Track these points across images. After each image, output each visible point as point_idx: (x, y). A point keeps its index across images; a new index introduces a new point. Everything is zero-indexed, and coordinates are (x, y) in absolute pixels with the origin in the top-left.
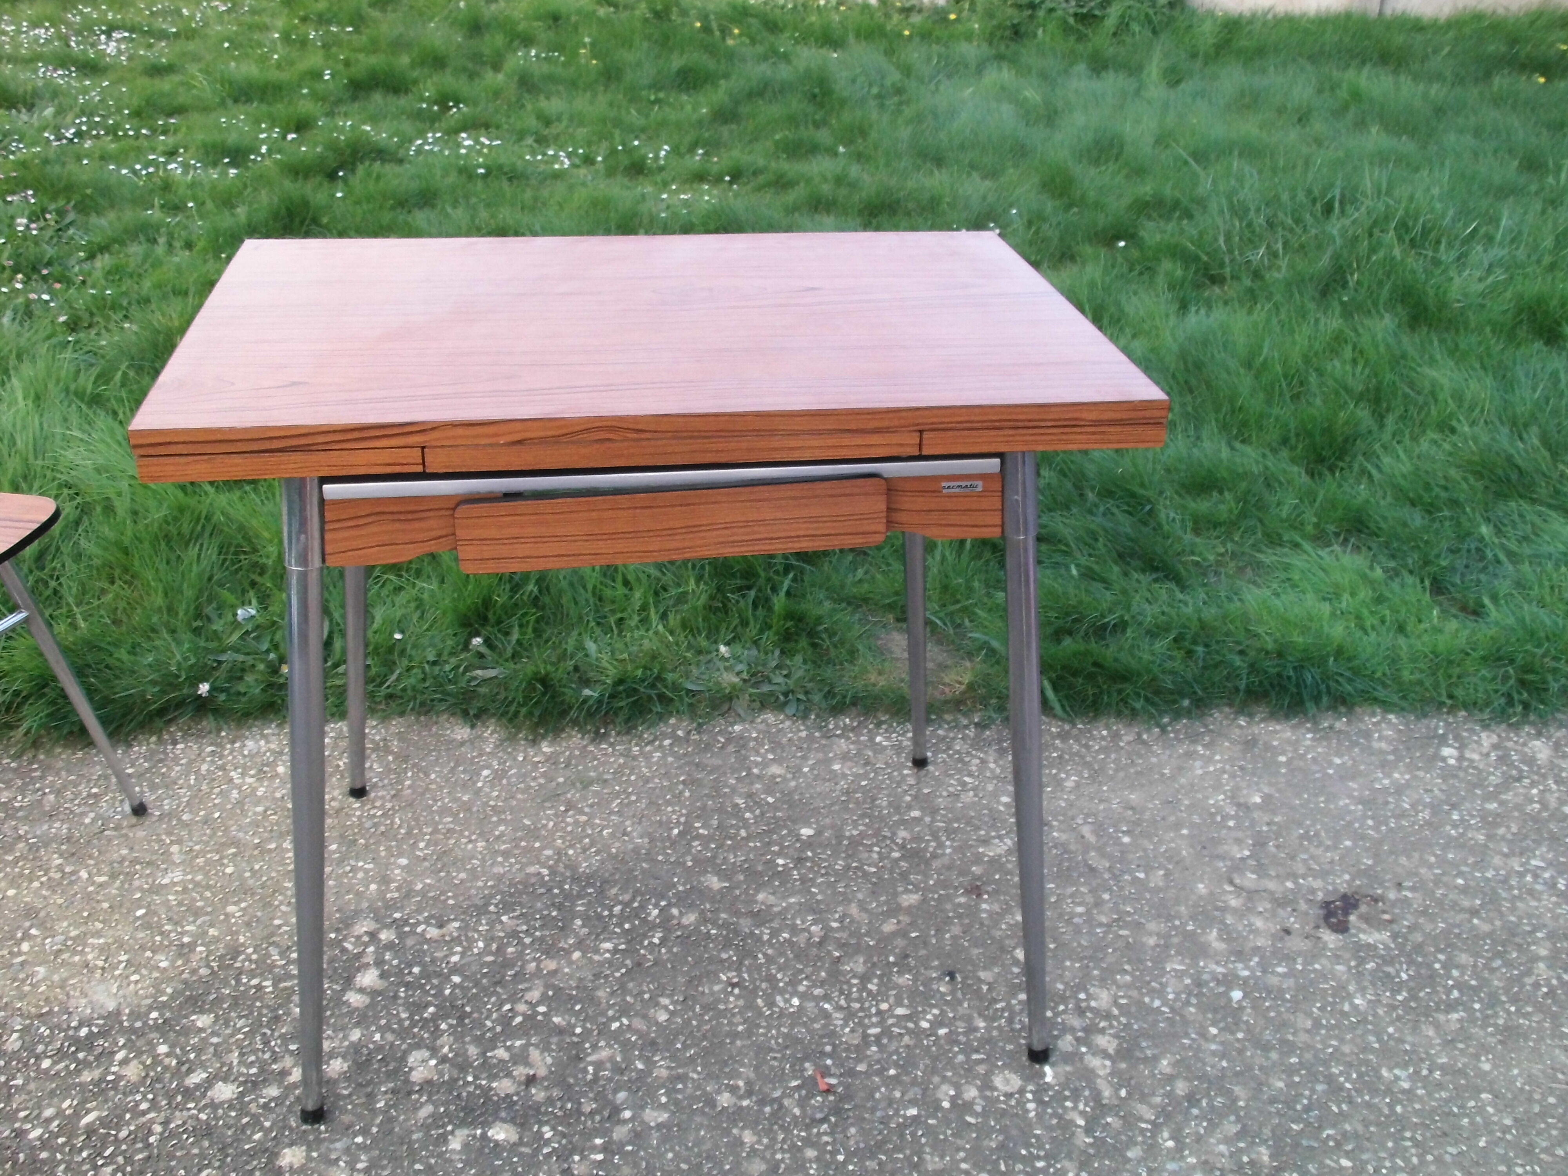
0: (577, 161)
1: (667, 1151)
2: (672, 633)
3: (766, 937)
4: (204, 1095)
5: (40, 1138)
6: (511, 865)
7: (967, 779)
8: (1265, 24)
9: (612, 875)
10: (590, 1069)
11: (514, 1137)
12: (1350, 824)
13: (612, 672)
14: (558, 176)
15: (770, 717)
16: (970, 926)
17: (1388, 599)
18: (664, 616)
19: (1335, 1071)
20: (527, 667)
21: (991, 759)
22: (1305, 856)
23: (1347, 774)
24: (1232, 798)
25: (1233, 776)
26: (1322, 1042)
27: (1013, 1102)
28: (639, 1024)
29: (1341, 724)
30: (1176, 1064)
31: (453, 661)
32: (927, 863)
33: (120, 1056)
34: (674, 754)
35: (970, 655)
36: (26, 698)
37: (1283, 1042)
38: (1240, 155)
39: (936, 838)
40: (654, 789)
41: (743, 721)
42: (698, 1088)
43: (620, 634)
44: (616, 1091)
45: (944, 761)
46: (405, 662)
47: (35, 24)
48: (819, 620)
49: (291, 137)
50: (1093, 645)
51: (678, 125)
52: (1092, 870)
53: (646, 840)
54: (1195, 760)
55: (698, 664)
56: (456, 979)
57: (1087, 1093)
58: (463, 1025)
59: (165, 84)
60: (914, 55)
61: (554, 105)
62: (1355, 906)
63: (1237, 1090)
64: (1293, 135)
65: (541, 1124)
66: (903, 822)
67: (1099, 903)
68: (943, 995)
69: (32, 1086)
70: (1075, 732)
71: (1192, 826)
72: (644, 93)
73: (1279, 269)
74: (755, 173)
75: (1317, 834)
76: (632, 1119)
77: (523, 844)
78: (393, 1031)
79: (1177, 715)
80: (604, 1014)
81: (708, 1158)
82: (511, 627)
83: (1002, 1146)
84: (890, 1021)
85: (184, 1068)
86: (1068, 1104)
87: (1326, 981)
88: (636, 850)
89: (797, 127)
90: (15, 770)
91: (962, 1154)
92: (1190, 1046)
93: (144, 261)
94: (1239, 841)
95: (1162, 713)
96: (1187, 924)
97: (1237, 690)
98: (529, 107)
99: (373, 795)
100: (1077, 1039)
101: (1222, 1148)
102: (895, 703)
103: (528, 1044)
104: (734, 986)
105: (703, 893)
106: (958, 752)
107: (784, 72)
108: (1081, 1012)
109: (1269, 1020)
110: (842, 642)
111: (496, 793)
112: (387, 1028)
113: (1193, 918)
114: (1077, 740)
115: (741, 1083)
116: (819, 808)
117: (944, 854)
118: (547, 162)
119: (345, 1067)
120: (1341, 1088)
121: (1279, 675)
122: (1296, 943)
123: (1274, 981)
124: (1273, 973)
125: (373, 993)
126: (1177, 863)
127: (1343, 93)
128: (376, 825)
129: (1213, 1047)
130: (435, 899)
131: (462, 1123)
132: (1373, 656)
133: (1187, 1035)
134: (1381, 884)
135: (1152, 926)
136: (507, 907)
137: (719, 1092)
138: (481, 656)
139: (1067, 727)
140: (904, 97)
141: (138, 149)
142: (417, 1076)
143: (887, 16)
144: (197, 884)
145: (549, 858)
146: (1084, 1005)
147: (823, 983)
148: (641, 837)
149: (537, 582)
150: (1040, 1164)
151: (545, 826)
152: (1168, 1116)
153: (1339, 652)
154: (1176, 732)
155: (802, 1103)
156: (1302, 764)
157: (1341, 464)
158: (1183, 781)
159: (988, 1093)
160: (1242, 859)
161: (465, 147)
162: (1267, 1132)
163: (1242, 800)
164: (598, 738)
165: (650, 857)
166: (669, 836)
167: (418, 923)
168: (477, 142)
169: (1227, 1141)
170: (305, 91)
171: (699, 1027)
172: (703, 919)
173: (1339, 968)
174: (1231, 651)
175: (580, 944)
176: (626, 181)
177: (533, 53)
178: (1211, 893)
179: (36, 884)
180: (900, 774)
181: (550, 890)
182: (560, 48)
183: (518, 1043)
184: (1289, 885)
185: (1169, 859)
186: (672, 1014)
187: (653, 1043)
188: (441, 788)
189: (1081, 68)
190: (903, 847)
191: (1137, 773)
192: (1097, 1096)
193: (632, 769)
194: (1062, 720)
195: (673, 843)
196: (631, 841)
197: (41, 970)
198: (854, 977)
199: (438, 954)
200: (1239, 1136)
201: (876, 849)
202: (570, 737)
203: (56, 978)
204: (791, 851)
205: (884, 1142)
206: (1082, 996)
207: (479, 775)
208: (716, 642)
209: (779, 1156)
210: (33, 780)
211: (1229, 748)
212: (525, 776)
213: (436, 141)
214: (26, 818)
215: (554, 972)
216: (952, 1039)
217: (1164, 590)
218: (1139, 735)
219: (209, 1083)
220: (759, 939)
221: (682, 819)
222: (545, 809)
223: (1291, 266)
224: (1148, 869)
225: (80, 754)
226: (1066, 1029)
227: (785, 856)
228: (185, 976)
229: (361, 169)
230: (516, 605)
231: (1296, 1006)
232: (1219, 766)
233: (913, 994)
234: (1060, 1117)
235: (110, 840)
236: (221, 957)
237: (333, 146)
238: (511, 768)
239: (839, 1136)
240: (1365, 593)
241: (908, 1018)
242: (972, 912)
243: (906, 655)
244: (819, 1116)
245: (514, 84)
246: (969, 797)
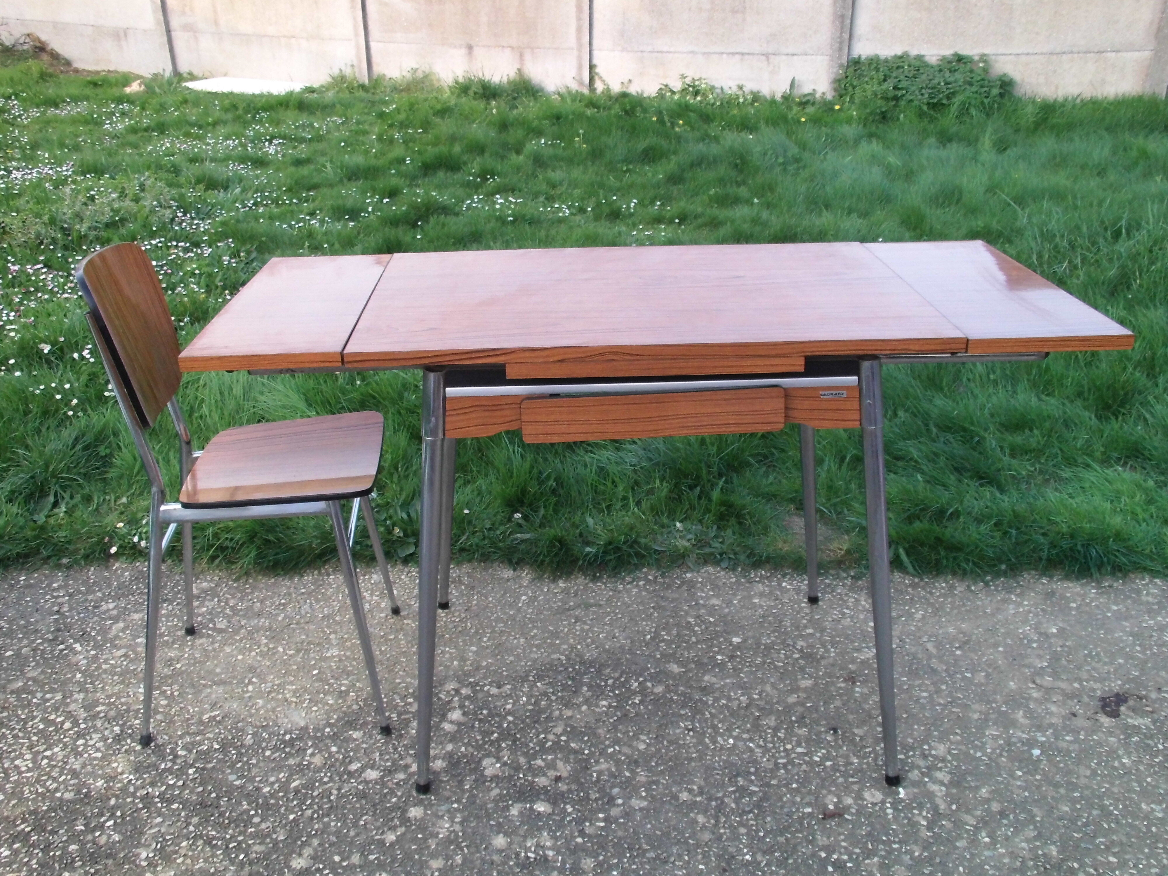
0: (574, 211)
1: (646, 824)
2: (644, 514)
3: (710, 702)
4: (360, 776)
5: (269, 792)
6: (542, 653)
7: (845, 611)
8: (1074, 106)
9: (606, 661)
10: (595, 774)
11: (550, 810)
12: (1123, 648)
13: (603, 537)
14: (562, 220)
15: (711, 569)
16: (848, 701)
17: (1157, 501)
18: (638, 503)
19: (1106, 802)
20: (550, 532)
21: (863, 599)
22: (1088, 668)
23: (1120, 617)
24: (1036, 629)
25: (1037, 615)
26: (1097, 784)
27: (877, 808)
28: (626, 750)
29: (1118, 584)
30: (991, 792)
31: (502, 528)
32: (818, 661)
33: (310, 751)
34: (647, 590)
35: (848, 532)
36: (242, 545)
37: (1069, 783)
38: (1051, 198)
39: (824, 646)
40: (633, 611)
41: (692, 571)
42: (666, 789)
43: (608, 514)
44: (612, 788)
45: (830, 599)
46: (471, 528)
47: (227, 138)
48: (744, 507)
49: (385, 201)
50: (936, 527)
51: (644, 187)
52: (934, 671)
53: (629, 641)
54: (1009, 604)
55: (662, 534)
56: (510, 718)
57: (928, 806)
58: (516, 745)
59: (305, 171)
60: (809, 134)
61: (556, 175)
62: (1125, 701)
63: (1035, 810)
64: (1094, 183)
65: (566, 804)
66: (802, 636)
67: (938, 691)
68: (829, 742)
69: (261, 764)
70: (922, 583)
71: (1006, 645)
72: (619, 165)
73: (1078, 278)
74: (696, 217)
75: (1098, 654)
76: (623, 804)
77: (549, 641)
78: (473, 746)
79: (998, 575)
80: (602, 743)
81: (674, 829)
82: (539, 507)
83: (869, 834)
84: (793, 756)
85: (347, 760)
86: (915, 812)
87: (1102, 746)
88: (622, 647)
89: (725, 186)
90: (236, 588)
91: (842, 837)
92: (1002, 782)
94: (1040, 657)
95: (986, 573)
96: (1001, 706)
97: (1041, 559)
98: (541, 177)
99: (453, 608)
100: (922, 773)
101: (1024, 845)
102: (795, 561)
103: (556, 758)
104: (689, 730)
105: (668, 674)
106: (839, 594)
107: (714, 149)
108: (925, 757)
109: (1059, 769)
110: (759, 522)
111: (531, 610)
112: (469, 744)
113: (1006, 703)
114: (924, 588)
115: (695, 787)
116: (744, 625)
117: (829, 657)
118: (554, 213)
119: (444, 765)
120: (1111, 813)
121: (1071, 549)
122: (1080, 722)
123: (1064, 745)
124: (1063, 740)
125: (459, 724)
126: (995, 668)
127: (1134, 153)
128: (456, 627)
129: (1019, 783)
130: (495, 671)
131: (517, 800)
132: (1143, 539)
133: (1000, 775)
134: (1146, 688)
135: (976, 707)
136: (540, 678)
137: (680, 791)
138: (519, 525)
139: (916, 580)
140: (800, 165)
141: (292, 212)
142: (489, 772)
143: (789, 108)
144: (347, 658)
145: (565, 650)
146: (927, 752)
147: (748, 731)
148: (625, 639)
149: (555, 480)
150: (896, 846)
151: (562, 631)
152: (986, 823)
153: (1118, 536)
154: (997, 586)
155: (737, 801)
156: (1087, 609)
157: (1123, 410)
158: (1000, 617)
159: (860, 802)
160: (1042, 668)
161: (499, 204)
162: (1056, 837)
163: (1043, 631)
164: (595, 579)
165: (631, 651)
166: (644, 640)
167: (485, 685)
168: (506, 200)
169: (1028, 841)
170: (394, 171)
171: (666, 754)
172: (668, 689)
173: (1112, 739)
174: (1036, 533)
175: (586, 701)
176: (608, 223)
177: (543, 141)
178: (1020, 688)
179: (253, 653)
180: (799, 606)
181: (566, 669)
182: (561, 138)
183: (550, 757)
184: (1076, 685)
185: (990, 666)
186: (648, 745)
187: (636, 762)
188: (496, 606)
189: (932, 140)
190: (801, 651)
191: (967, 611)
192: (935, 809)
193: (618, 599)
194: (913, 576)
195: (647, 644)
196: (619, 641)
197: (260, 702)
198: (769, 728)
199: (499, 704)
200: (1036, 838)
201: (783, 652)
202: (577, 578)
203: (269, 706)
204: (726, 651)
205: (789, 826)
206: (926, 747)
207: (519, 599)
208: (673, 520)
209: (722, 831)
210: (247, 594)
211: (1034, 597)
212: (548, 600)
213: (480, 201)
214: (244, 615)
215: (570, 718)
216: (835, 768)
217: (987, 492)
218: (969, 587)
219: (363, 769)
220: (706, 703)
221: (653, 630)
222: (562, 620)
223: (1088, 274)
224: (974, 671)
225: (273, 580)
226: (913, 767)
227: (723, 654)
228: (344, 709)
229: (432, 220)
230: (542, 493)
231: (1079, 761)
232: (1026, 608)
233: (808, 740)
234: (909, 819)
235: (294, 630)
236: (365, 700)
237: (414, 206)
238: (539, 595)
239: (760, 822)
240: (1139, 497)
241: (805, 754)
242: (849, 692)
243: (803, 531)
244: (747, 809)
245: (530, 163)
246: (847, 622)
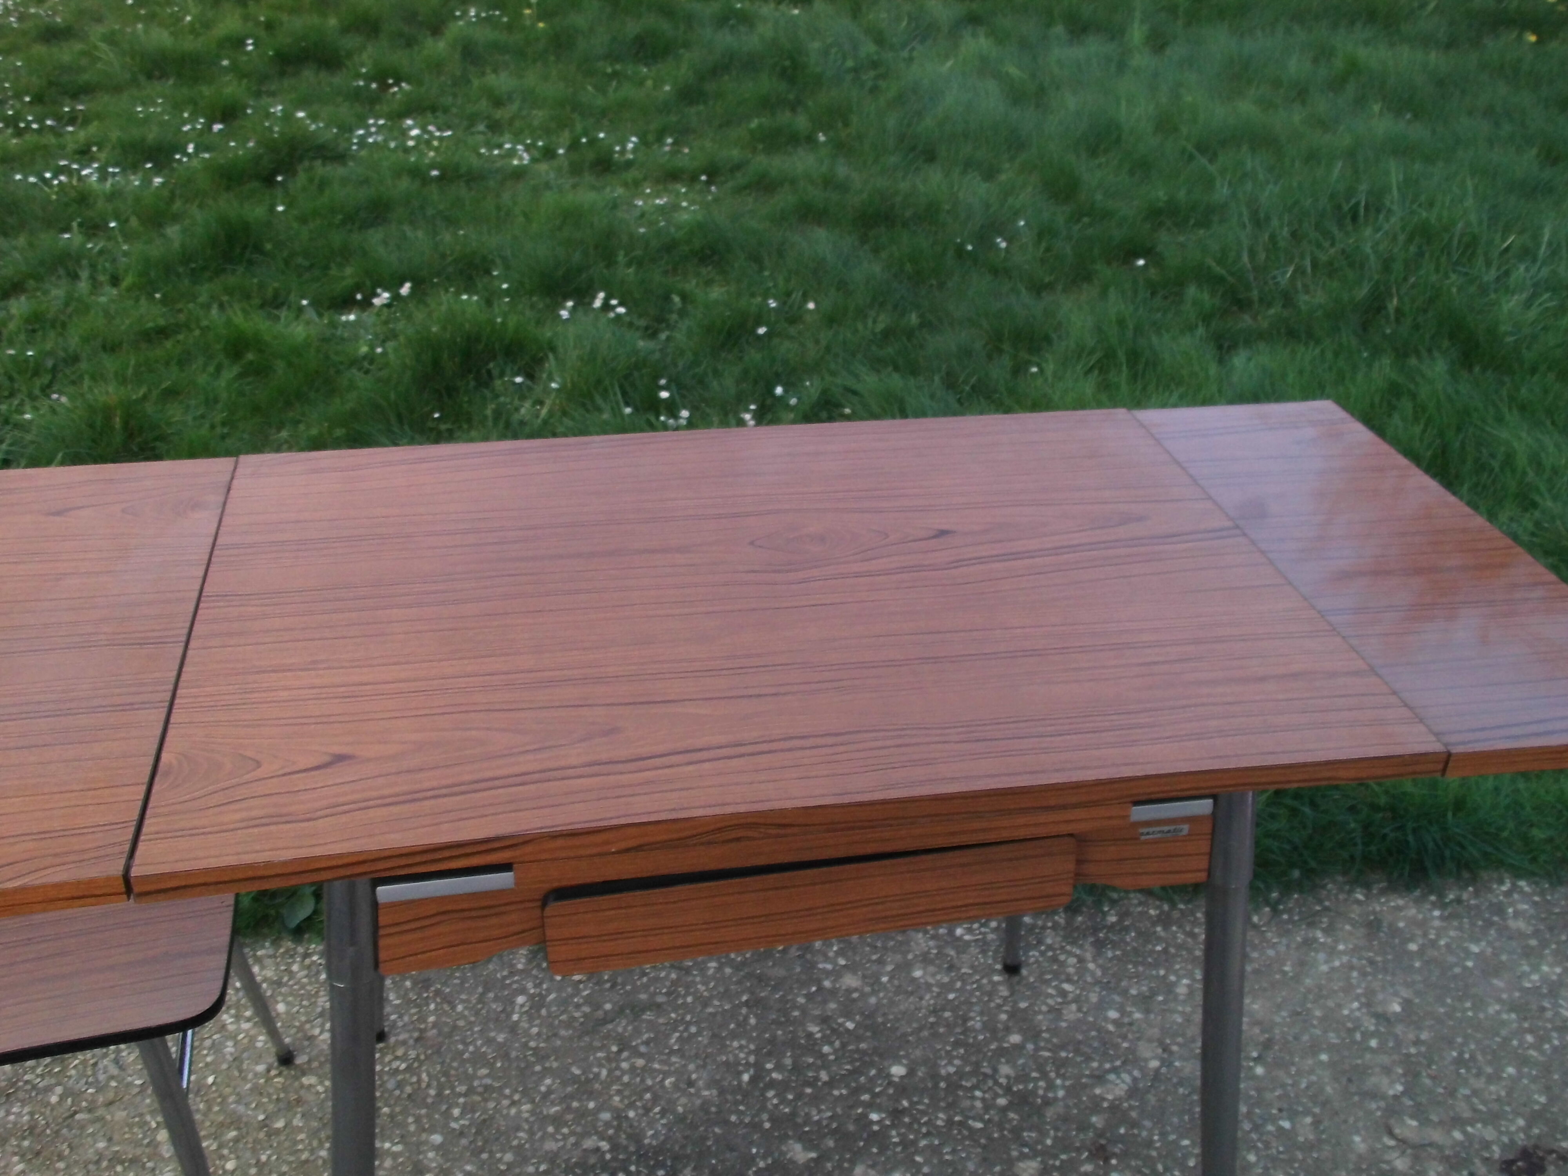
0: (536, 154)
6: (565, 1138)
7: (1067, 987)
9: (683, 1147)
12: (1506, 1040)
14: (519, 174)
21: (1088, 956)
22: (1467, 1092)
23: (1489, 968)
24: (1368, 1005)
25: (1364, 974)
29: (1469, 895)
32: (1040, 1112)
38: (1250, 145)
39: (1044, 1075)
40: (713, 1015)
45: (1037, 962)
49: (217, 127)
51: (642, 108)
53: (715, 1092)
54: (1317, 951)
61: (501, 81)
62: (1542, 1168)
64: (1296, 115)
66: (1001, 1052)
70: (1176, 914)
71: (1331, 1048)
72: (600, 64)
74: (732, 170)
75: (1473, 1058)
77: (575, 1104)
79: (1287, 888)
88: (706, 1104)
89: (772, 112)
93: (67, 305)
94: (1387, 1070)
95: (1272, 887)
97: (1352, 857)
98: (476, 83)
99: (392, 1040)
106: (1050, 948)
107: (748, 41)
111: (535, 1030)
116: (905, 1035)
117: (1056, 1099)
118: (505, 158)
121: (1396, 837)
126: (1324, 1105)
128: (400, 1085)
132: (1493, 806)
134: (1564, 1133)
140: (882, 72)
141: (46, 149)
145: (607, 1124)
148: (708, 1087)
151: (597, 1076)
153: (1458, 805)
154: (1289, 912)
156: (1436, 954)
158: (1308, 981)
160: (1396, 1097)
161: (412, 138)
163: (1380, 1009)
165: (720, 1117)
166: (739, 1085)
168: (424, 130)
170: (225, 63)
174: (1340, 807)
176: (593, 180)
177: (472, 12)
178: (1373, 1151)
180: (991, 982)
182: (500, 5)
184: (1457, 1135)
185: (1314, 1099)
188: (471, 1026)
189: (1059, 30)
190: (1008, 1090)
193: (687, 987)
194: (1161, 899)
195: (746, 1096)
196: (698, 1095)
201: (978, 1093)
204: (884, 1101)
207: (513, 1003)
211: (1351, 933)
212: (566, 1002)
213: (380, 130)
221: (752, 1059)
222: (594, 1050)
224: (1293, 1115)
227: (879, 1109)
229: (301, 172)
232: (1345, 959)
235: (83, 1128)
237: (267, 142)
238: (549, 991)
245: (457, 56)
246: (1071, 1013)
